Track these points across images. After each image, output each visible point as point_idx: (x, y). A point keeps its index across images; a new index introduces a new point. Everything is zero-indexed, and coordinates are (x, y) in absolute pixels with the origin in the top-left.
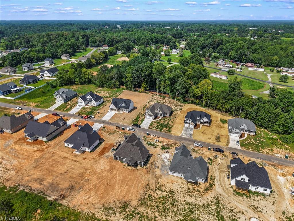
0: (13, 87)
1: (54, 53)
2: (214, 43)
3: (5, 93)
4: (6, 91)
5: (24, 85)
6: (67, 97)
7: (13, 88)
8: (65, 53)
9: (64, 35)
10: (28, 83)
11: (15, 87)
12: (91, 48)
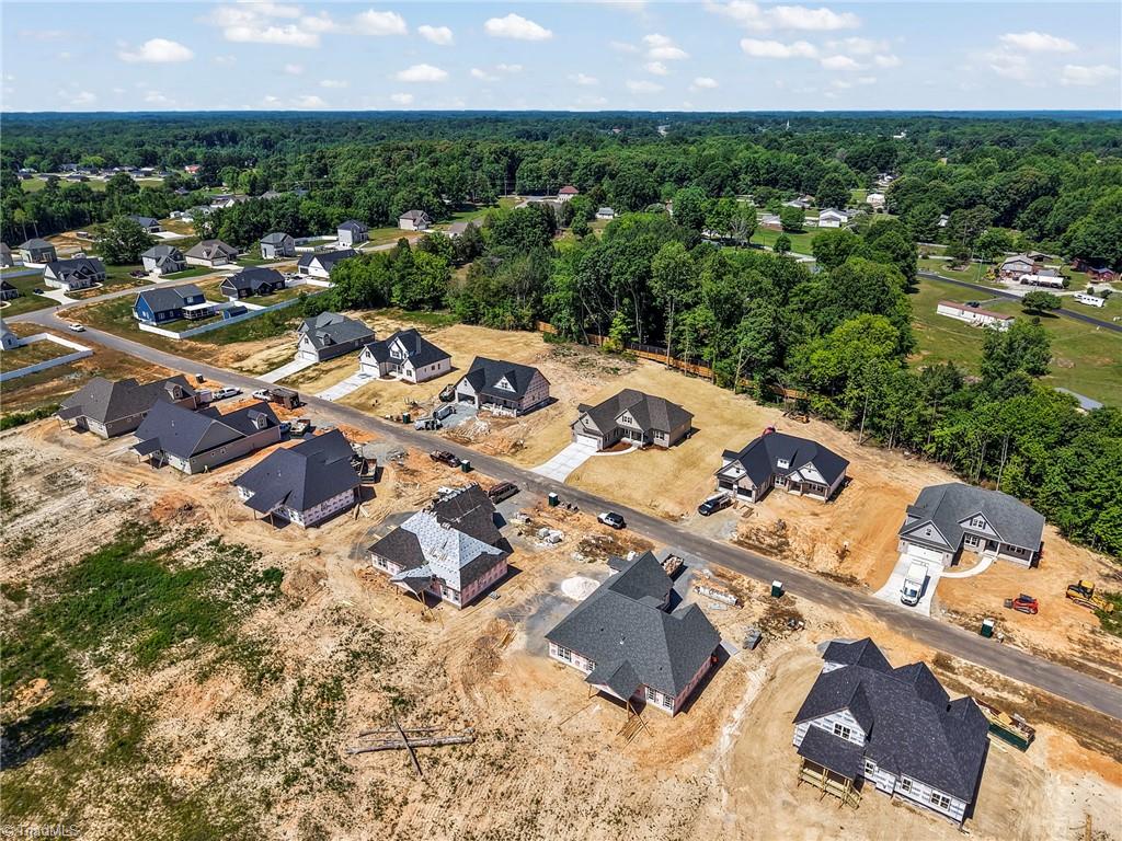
0: (190, 300)
1: (377, 207)
2: (1017, 186)
3: (162, 316)
4: (167, 313)
5: (232, 299)
6: (333, 342)
7: (191, 304)
8: (414, 207)
9: (434, 151)
10: (246, 293)
11: (200, 299)
12: (517, 198)
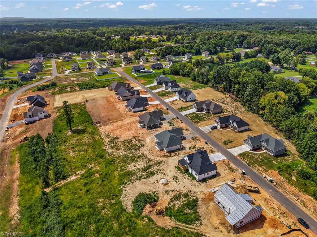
3: (136, 71)
5: (151, 69)
6: (160, 81)
7: (142, 70)
8: (206, 51)
10: (154, 68)
12: (241, 49)
